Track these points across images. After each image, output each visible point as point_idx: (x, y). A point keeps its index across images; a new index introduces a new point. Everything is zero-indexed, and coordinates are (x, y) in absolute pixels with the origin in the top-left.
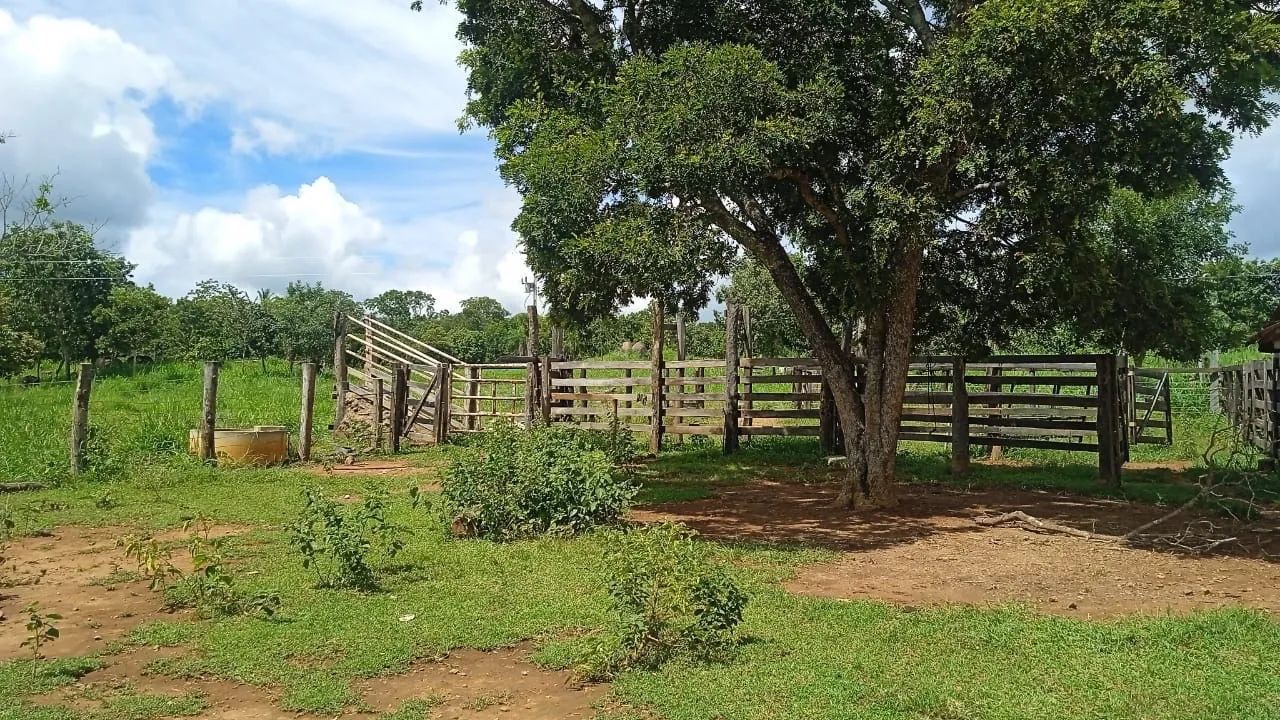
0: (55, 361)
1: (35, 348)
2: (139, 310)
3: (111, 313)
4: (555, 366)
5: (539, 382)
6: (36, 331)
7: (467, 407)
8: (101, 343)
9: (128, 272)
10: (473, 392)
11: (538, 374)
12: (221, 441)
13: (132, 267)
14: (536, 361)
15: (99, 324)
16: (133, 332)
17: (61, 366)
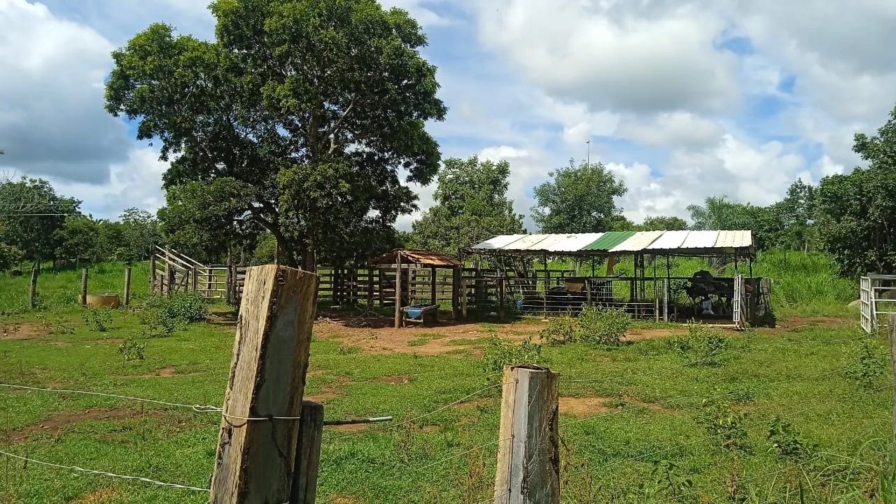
0: (31, 261)
1: (19, 255)
2: (81, 232)
3: (64, 233)
4: (238, 269)
5: (231, 276)
6: (20, 244)
7: (207, 287)
8: (58, 251)
9: (77, 206)
10: (210, 280)
11: (231, 272)
12: (89, 299)
13: (80, 202)
14: (230, 267)
15: (56, 240)
16: (77, 245)
17: (35, 264)
